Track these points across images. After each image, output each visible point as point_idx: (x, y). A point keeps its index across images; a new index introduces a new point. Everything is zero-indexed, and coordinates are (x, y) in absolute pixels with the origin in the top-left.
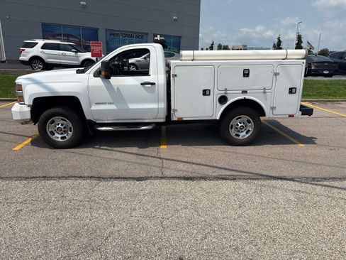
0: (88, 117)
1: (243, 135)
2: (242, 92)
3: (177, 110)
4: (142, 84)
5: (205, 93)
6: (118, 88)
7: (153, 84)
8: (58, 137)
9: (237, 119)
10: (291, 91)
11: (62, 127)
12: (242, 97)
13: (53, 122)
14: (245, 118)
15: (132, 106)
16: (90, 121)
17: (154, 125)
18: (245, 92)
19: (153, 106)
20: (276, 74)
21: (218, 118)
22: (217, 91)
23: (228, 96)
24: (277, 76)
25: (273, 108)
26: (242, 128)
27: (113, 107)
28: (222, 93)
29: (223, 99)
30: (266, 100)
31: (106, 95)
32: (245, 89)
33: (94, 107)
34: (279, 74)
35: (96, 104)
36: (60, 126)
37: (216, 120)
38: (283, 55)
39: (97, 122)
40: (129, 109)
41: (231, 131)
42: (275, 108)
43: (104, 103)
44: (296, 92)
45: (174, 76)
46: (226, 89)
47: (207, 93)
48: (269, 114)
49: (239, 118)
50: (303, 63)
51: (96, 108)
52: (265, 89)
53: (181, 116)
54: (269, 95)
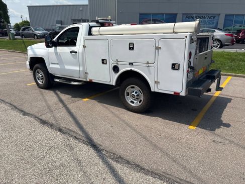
2: (129, 64)
3: (88, 73)
5: (104, 62)
6: (60, 54)
7: (76, 52)
9: (131, 88)
10: (174, 67)
12: (129, 69)
13: (38, 72)
14: (137, 88)
15: (67, 67)
17: (82, 82)
18: (131, 64)
21: (114, 84)
22: (111, 62)
24: (159, 50)
27: (59, 66)
28: (115, 63)
29: (116, 69)
30: (150, 73)
34: (160, 48)
38: (170, 29)
39: (55, 75)
40: (65, 69)
41: (126, 97)
42: (159, 82)
43: (55, 64)
44: (179, 69)
45: (84, 47)
46: (117, 60)
47: (105, 62)
48: (154, 88)
49: (133, 87)
50: (186, 37)
51: (52, 66)
52: (148, 63)
53: (91, 79)
54: (152, 69)
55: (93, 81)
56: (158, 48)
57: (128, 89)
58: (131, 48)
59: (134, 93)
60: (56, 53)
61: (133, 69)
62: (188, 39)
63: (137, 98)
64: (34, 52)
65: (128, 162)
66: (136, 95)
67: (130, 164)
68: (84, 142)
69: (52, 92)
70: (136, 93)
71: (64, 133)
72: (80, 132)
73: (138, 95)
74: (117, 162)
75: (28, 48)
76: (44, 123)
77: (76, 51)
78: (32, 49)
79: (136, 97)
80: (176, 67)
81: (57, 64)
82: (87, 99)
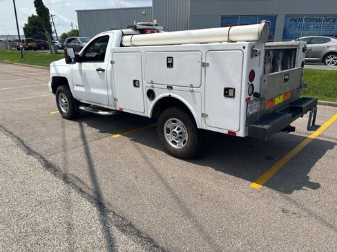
0: (74, 96)
1: (180, 144)
3: (117, 100)
6: (85, 73)
7: (103, 70)
10: (228, 92)
15: (94, 91)
17: (113, 112)
18: (170, 87)
19: (104, 92)
21: (149, 116)
22: (145, 84)
23: (156, 91)
24: (207, 68)
26: (175, 135)
27: (84, 89)
28: (150, 86)
29: (151, 94)
30: (195, 101)
32: (170, 84)
34: (208, 65)
35: (77, 85)
37: (148, 118)
38: (222, 35)
39: (81, 101)
40: (91, 93)
41: (166, 135)
42: (207, 116)
43: (79, 85)
44: (234, 96)
45: (112, 62)
46: (152, 82)
47: (137, 85)
48: (201, 124)
49: (174, 121)
50: (244, 48)
51: (77, 88)
52: (191, 86)
53: (121, 107)
54: (197, 96)
55: (124, 110)
56: (204, 65)
57: (168, 124)
58: (170, 65)
59: (175, 130)
60: (81, 71)
61: (173, 95)
62: (246, 51)
63: (180, 138)
64: (56, 70)
65: (139, 233)
66: (178, 132)
67: (141, 237)
68: (89, 198)
69: (77, 123)
70: (179, 129)
71: (68, 183)
72: (89, 183)
73: (181, 133)
74: (123, 231)
75: (51, 65)
76: (48, 166)
77: (103, 68)
79: (178, 136)
80: (231, 93)
81: (82, 86)
82: (118, 135)
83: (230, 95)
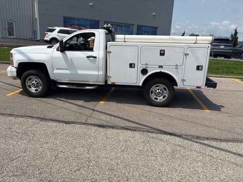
0: (52, 77)
1: (160, 99)
2: (159, 67)
3: (111, 77)
4: (87, 57)
5: (131, 66)
6: (71, 59)
7: (95, 57)
8: (33, 90)
9: (156, 87)
10: (199, 68)
11: (35, 83)
12: (159, 70)
13: (30, 79)
14: (162, 86)
15: (80, 72)
16: (53, 80)
17: (96, 86)
18: (161, 67)
19: (96, 73)
20: (186, 55)
22: (140, 65)
23: (148, 69)
25: (183, 80)
26: (159, 93)
27: (68, 72)
28: (144, 67)
29: (144, 71)
30: (178, 73)
31: (63, 63)
32: (161, 65)
33: (56, 71)
34: (188, 54)
35: (57, 69)
36: (34, 82)
37: (139, 86)
38: (193, 40)
39: (58, 81)
40: (78, 74)
41: (151, 95)
42: (185, 80)
44: (202, 70)
45: (109, 52)
46: (146, 64)
47: (133, 66)
48: (180, 85)
50: (208, 47)
52: (177, 65)
53: (113, 81)
54: (180, 70)
55: (116, 84)
57: (153, 88)
58: (162, 54)
61: (163, 71)
62: (210, 49)
64: (26, 56)
69: (53, 99)
74: (201, 140)
78: (21, 53)
81: (66, 69)
82: (102, 102)
83: (200, 69)
